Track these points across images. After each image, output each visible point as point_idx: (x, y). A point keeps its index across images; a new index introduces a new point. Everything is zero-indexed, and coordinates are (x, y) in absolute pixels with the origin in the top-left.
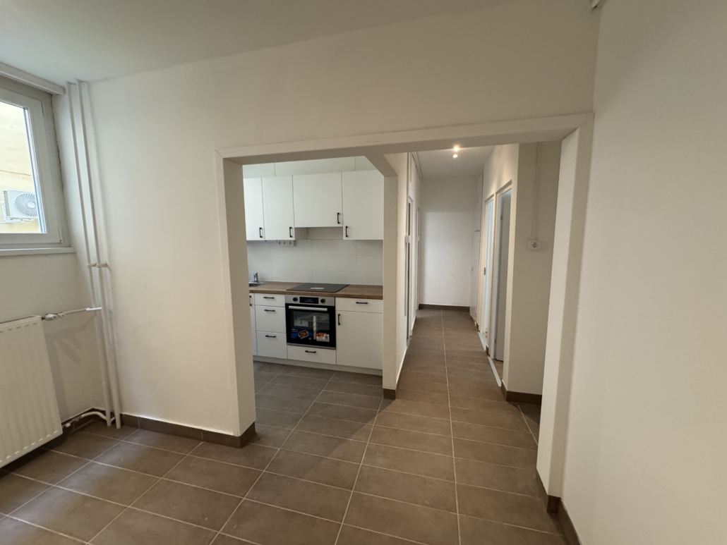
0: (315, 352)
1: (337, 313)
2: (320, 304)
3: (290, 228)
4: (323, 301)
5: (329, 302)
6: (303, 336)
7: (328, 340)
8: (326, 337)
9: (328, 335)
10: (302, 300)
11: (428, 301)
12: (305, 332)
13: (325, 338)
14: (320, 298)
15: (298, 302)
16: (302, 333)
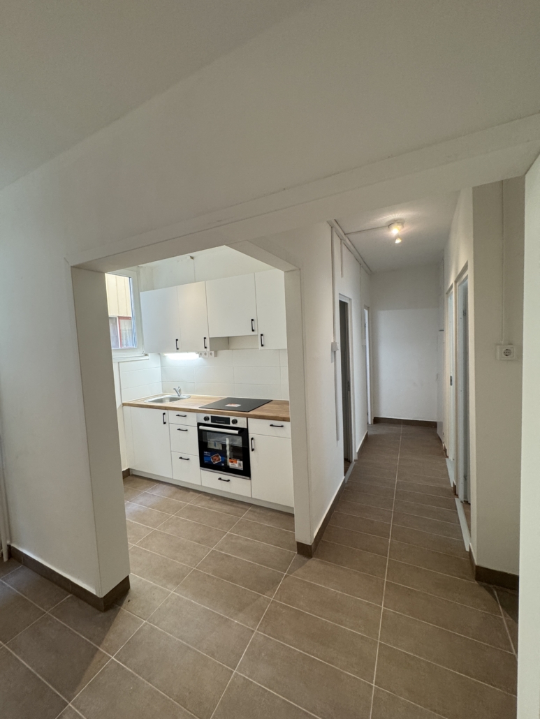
0: (228, 481)
1: (250, 436)
2: (231, 425)
3: (205, 338)
4: (235, 422)
5: (241, 423)
6: (216, 460)
7: (241, 468)
8: (240, 464)
9: (242, 462)
10: (214, 419)
11: (385, 413)
12: (217, 456)
13: (238, 465)
14: (232, 418)
15: (209, 422)
16: (215, 458)
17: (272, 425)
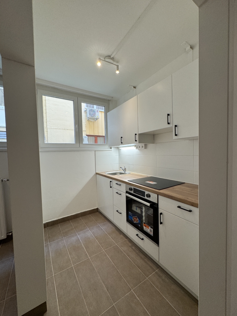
0: (143, 239)
1: (160, 211)
2: (146, 198)
3: (136, 134)
4: (149, 196)
5: (153, 198)
6: (136, 221)
8: (151, 231)
9: (152, 229)
10: (135, 190)
12: (136, 218)
13: (149, 230)
14: (147, 193)
15: (132, 192)
16: (135, 218)
17: (179, 207)
